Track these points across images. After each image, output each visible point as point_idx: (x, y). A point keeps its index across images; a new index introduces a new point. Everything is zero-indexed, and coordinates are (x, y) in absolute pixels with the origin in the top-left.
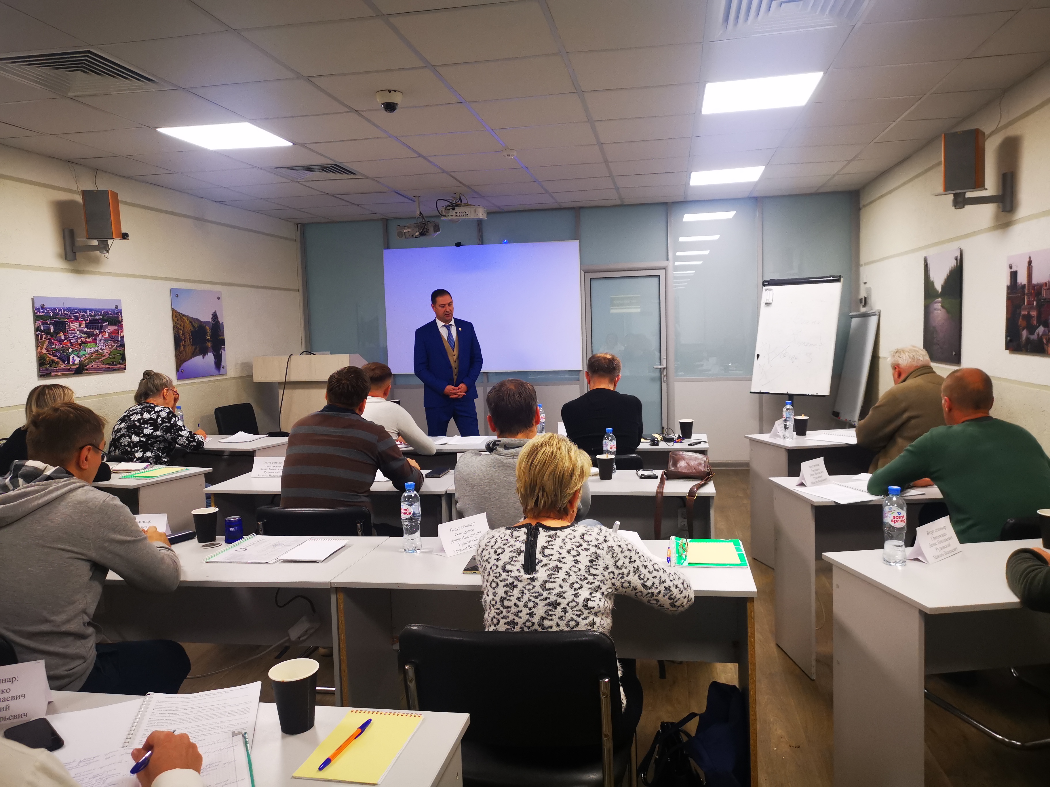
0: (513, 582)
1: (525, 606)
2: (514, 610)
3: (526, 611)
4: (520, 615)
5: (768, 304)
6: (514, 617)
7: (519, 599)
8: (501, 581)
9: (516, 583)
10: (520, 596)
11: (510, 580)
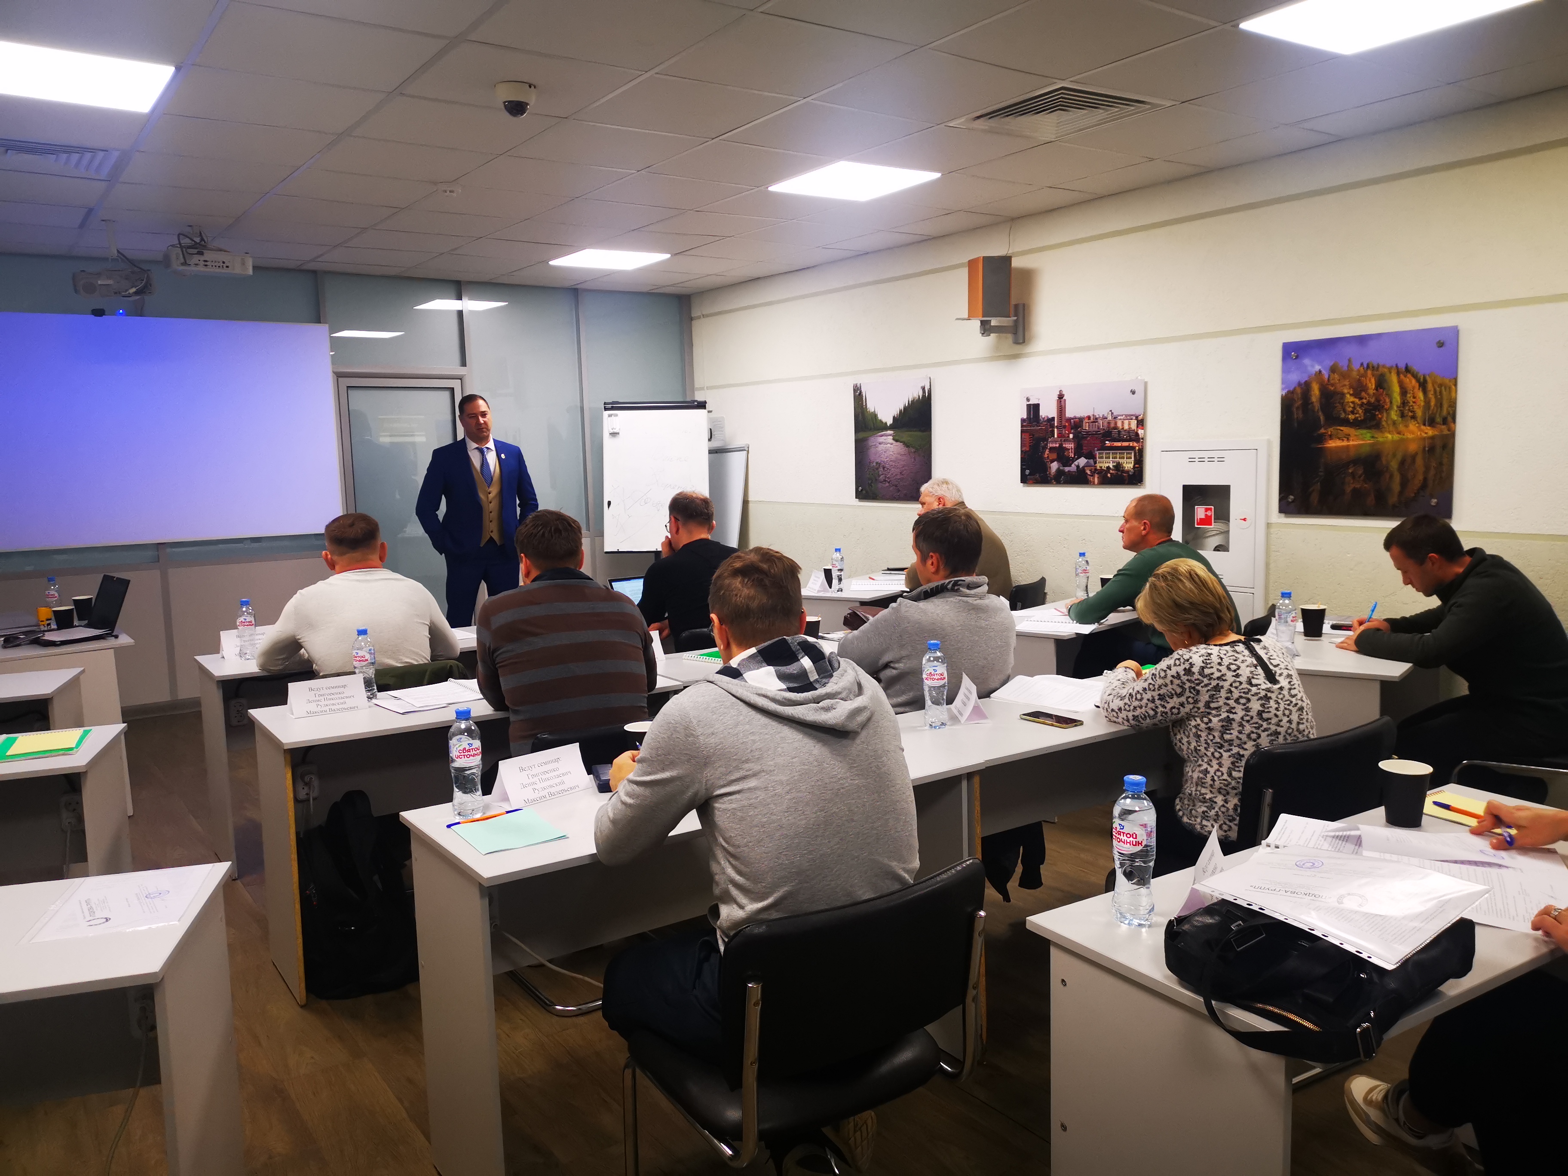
0: (1266, 694)
1: (1284, 715)
2: (1274, 720)
3: (1285, 719)
4: (1282, 724)
5: (614, 434)
6: (1277, 727)
7: (1277, 709)
8: (1253, 695)
9: (1269, 694)
10: (1277, 706)
11: (1263, 693)
